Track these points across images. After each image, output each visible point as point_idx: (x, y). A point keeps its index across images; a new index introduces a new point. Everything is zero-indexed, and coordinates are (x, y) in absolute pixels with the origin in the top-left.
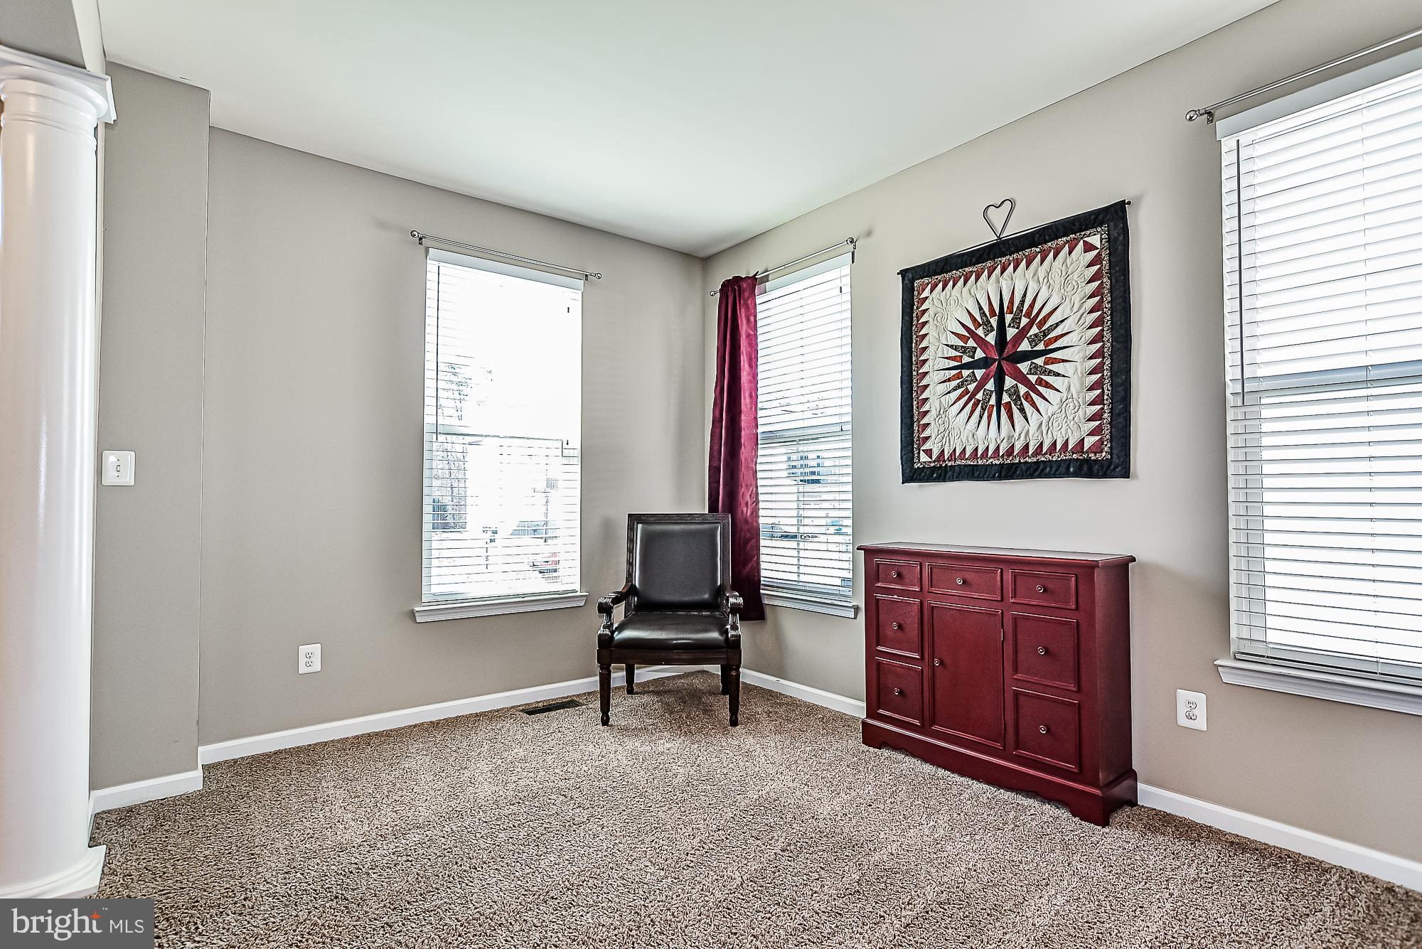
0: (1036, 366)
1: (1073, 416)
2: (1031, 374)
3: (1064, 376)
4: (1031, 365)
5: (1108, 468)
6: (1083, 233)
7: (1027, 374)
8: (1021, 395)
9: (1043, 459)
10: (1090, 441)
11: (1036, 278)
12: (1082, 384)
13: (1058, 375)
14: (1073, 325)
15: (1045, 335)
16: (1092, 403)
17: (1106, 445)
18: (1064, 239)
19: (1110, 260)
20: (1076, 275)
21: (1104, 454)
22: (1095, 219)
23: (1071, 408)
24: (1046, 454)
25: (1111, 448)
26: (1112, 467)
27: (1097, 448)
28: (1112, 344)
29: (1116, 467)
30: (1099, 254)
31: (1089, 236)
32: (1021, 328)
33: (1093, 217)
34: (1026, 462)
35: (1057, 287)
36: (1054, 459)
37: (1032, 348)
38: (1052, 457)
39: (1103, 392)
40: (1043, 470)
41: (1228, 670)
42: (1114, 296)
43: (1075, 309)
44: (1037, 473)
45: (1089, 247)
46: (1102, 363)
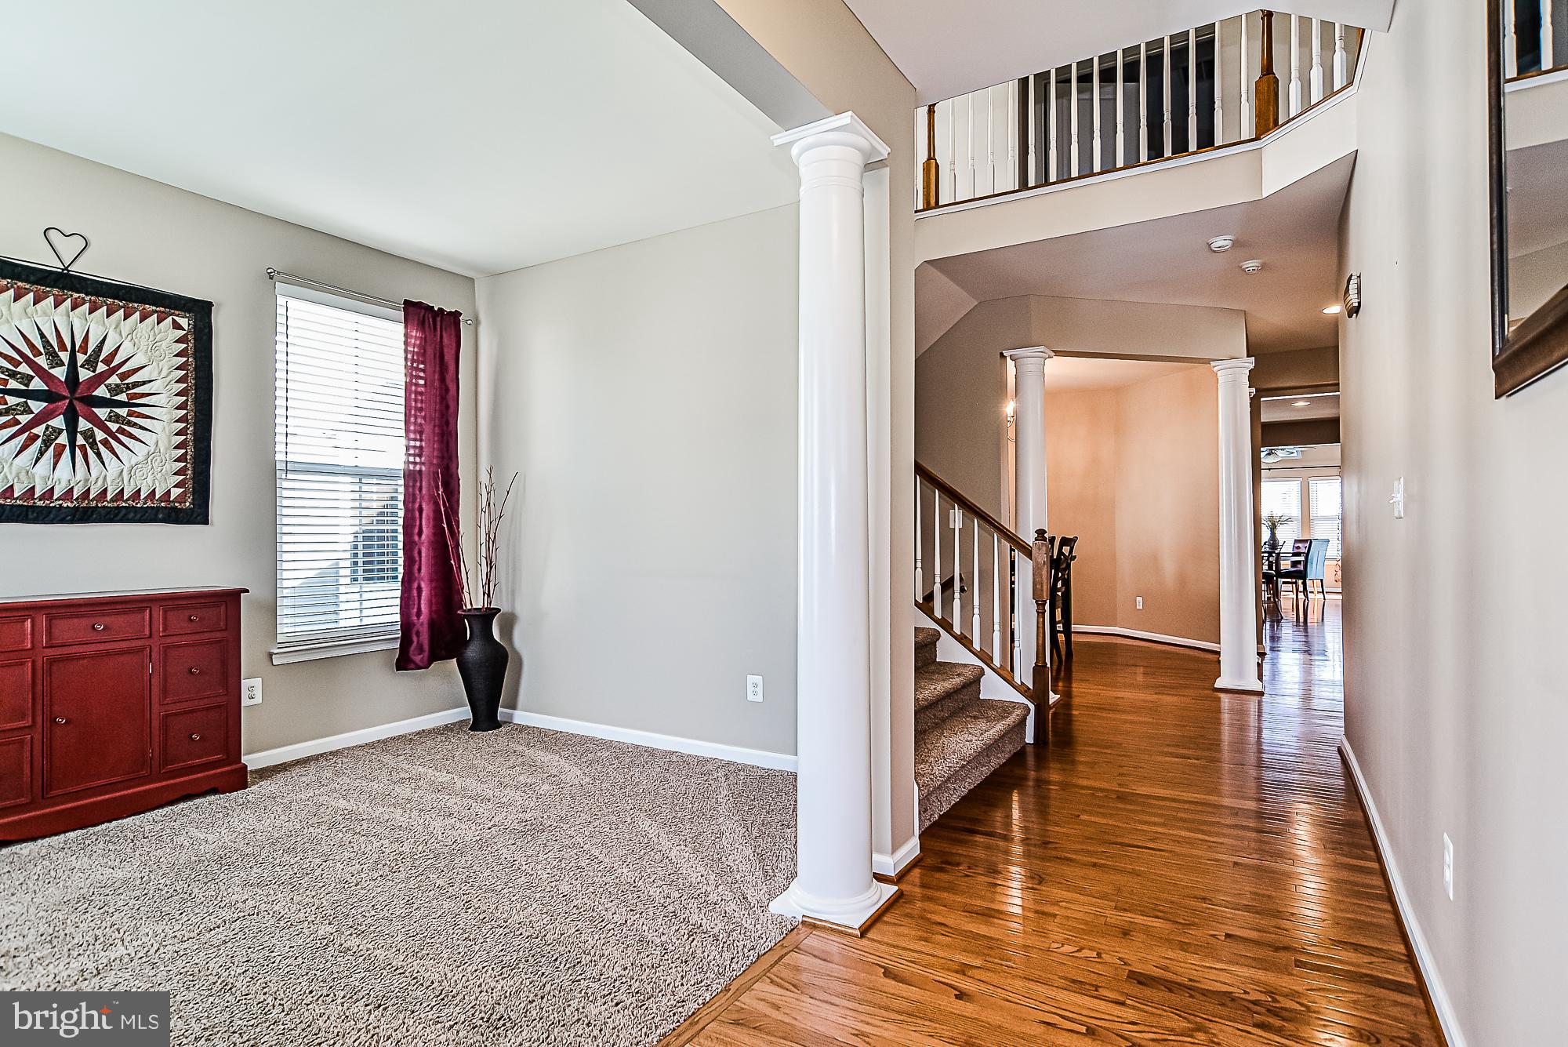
0: (117, 415)
1: (160, 468)
2: (110, 421)
3: (150, 431)
4: (110, 413)
5: (192, 515)
6: (173, 311)
7: (106, 420)
8: (98, 440)
9: (124, 504)
10: (176, 492)
11: (118, 330)
12: (170, 442)
13: (146, 429)
14: (162, 388)
15: (128, 388)
16: (178, 460)
17: (189, 497)
18: (154, 308)
19: (195, 343)
20: (164, 344)
21: (188, 504)
22: (185, 305)
23: (159, 461)
24: (127, 500)
25: (193, 499)
26: (195, 516)
27: (181, 498)
28: (195, 414)
29: (199, 515)
30: (186, 335)
31: (178, 315)
32: (97, 372)
33: (183, 302)
34: (104, 507)
35: (143, 348)
36: (139, 505)
37: (111, 396)
38: (137, 504)
39: (187, 452)
40: (125, 515)
41: (278, 656)
42: (198, 375)
43: (164, 374)
44: (119, 518)
45: (176, 326)
46: (186, 428)
